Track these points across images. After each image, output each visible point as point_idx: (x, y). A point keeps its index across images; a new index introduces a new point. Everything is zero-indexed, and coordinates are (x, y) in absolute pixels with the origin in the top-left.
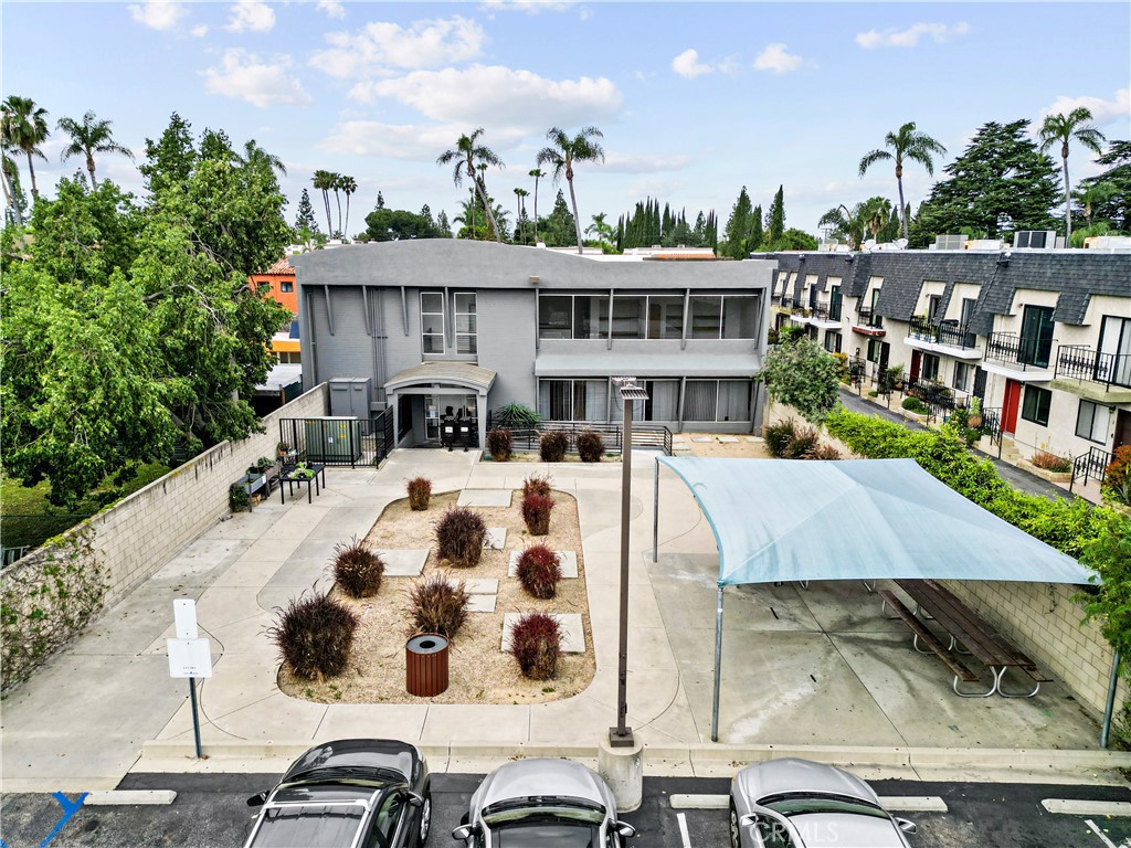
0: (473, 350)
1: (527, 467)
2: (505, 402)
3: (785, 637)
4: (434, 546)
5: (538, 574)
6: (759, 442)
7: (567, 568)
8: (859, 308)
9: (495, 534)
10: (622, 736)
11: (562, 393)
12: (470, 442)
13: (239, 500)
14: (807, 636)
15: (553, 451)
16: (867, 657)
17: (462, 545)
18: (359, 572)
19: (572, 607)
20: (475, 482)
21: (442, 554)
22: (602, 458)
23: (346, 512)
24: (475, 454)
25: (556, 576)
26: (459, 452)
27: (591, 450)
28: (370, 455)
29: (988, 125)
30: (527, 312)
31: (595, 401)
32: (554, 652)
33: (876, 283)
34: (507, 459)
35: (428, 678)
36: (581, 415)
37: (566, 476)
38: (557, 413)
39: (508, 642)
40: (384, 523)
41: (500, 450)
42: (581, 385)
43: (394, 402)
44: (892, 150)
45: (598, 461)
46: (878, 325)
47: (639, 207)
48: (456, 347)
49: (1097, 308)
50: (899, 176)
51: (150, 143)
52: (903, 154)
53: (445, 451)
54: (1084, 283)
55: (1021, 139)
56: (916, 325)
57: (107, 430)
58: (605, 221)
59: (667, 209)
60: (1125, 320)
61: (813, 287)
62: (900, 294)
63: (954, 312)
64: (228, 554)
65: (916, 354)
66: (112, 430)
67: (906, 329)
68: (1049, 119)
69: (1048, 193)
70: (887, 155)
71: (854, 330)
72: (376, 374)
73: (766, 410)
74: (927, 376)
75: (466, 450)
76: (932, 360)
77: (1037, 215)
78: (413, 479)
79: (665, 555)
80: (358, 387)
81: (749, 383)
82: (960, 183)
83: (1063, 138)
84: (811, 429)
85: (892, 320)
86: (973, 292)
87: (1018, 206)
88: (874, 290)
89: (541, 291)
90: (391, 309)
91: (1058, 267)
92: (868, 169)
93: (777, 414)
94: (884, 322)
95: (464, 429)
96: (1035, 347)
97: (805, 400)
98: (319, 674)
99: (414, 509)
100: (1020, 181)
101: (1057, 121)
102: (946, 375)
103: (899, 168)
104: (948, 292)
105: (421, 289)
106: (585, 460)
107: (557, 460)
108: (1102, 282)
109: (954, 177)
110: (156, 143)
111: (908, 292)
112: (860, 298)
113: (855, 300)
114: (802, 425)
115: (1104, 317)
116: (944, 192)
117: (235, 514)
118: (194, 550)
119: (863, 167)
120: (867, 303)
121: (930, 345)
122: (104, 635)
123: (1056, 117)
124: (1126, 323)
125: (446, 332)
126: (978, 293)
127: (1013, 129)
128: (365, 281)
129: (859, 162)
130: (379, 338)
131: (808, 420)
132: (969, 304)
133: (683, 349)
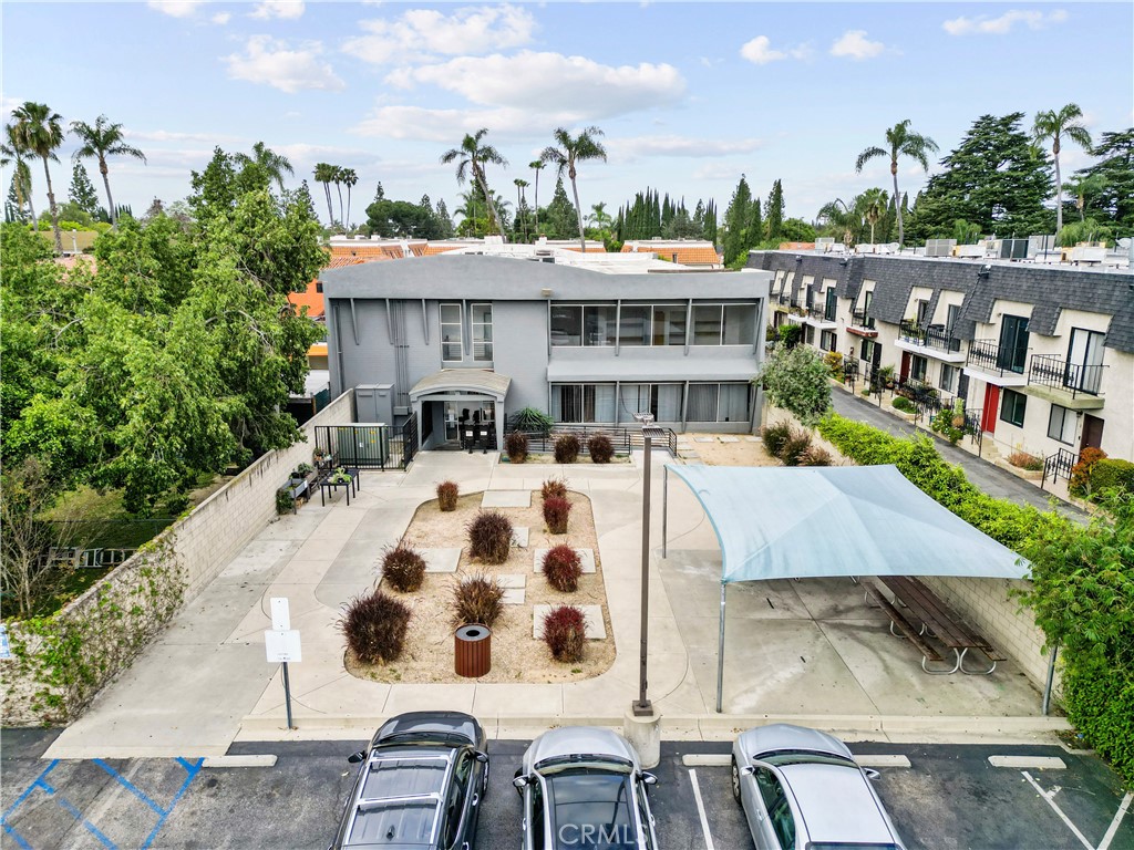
0: (488, 356)
1: (542, 470)
2: (520, 408)
3: (780, 624)
4: (466, 545)
5: (561, 570)
6: (756, 442)
7: (587, 564)
8: (853, 309)
9: (520, 534)
10: (643, 708)
11: (574, 398)
12: (489, 445)
13: (285, 504)
14: (799, 623)
15: (566, 453)
16: (850, 641)
17: (493, 544)
18: (404, 570)
19: (593, 600)
20: (497, 483)
21: (474, 553)
22: (613, 459)
23: (383, 513)
24: (493, 456)
25: (578, 572)
26: (478, 454)
27: (602, 452)
28: (397, 458)
29: (983, 118)
30: (539, 322)
31: (603, 402)
32: (580, 638)
33: (868, 286)
34: (523, 461)
35: (473, 662)
36: (591, 417)
37: (580, 477)
38: (568, 414)
39: (540, 629)
40: (417, 523)
41: (517, 452)
42: (590, 389)
43: (417, 409)
44: (889, 148)
45: (608, 462)
46: (871, 326)
47: (639, 198)
48: (473, 354)
49: (1067, 320)
50: (894, 173)
51: (195, 175)
52: (898, 151)
53: (465, 453)
54: (1055, 297)
55: (1016, 132)
56: (906, 328)
57: (178, 446)
58: (604, 210)
59: (667, 199)
60: (1091, 332)
61: (809, 287)
62: (891, 298)
63: (940, 317)
64: (282, 554)
65: (906, 355)
66: (182, 446)
67: (896, 331)
68: (1040, 116)
69: (1041, 186)
70: (882, 152)
71: (849, 330)
72: (398, 378)
73: (764, 411)
74: (916, 376)
75: (485, 453)
76: (921, 361)
77: (1030, 207)
78: (442, 482)
79: (672, 551)
80: (382, 393)
81: (747, 387)
82: (955, 176)
83: (1054, 134)
84: (805, 432)
85: (883, 322)
86: (957, 299)
87: (1013, 198)
88: (867, 292)
89: (553, 302)
90: (412, 320)
91: (1033, 281)
92: (864, 166)
93: (774, 416)
94: (876, 324)
95: (484, 433)
96: (1013, 353)
97: (799, 405)
98: (381, 659)
99: (443, 510)
100: (1015, 174)
101: (1048, 117)
102: (933, 376)
103: (894, 164)
104: (935, 297)
105: (440, 301)
106: (596, 461)
107: (570, 461)
108: (1070, 297)
109: (949, 169)
110: (201, 174)
111: (898, 296)
112: (854, 300)
113: (850, 302)
114: (797, 428)
115: (1073, 329)
116: (941, 185)
117: (281, 517)
118: (251, 551)
119: (859, 165)
120: (860, 305)
121: (918, 348)
122: (188, 628)
123: (1047, 112)
124: (1092, 335)
125: (464, 342)
126: (962, 301)
127: (1007, 122)
128: (388, 295)
129: (856, 159)
130: (402, 348)
131: (803, 424)
132: (954, 310)
133: (686, 355)
